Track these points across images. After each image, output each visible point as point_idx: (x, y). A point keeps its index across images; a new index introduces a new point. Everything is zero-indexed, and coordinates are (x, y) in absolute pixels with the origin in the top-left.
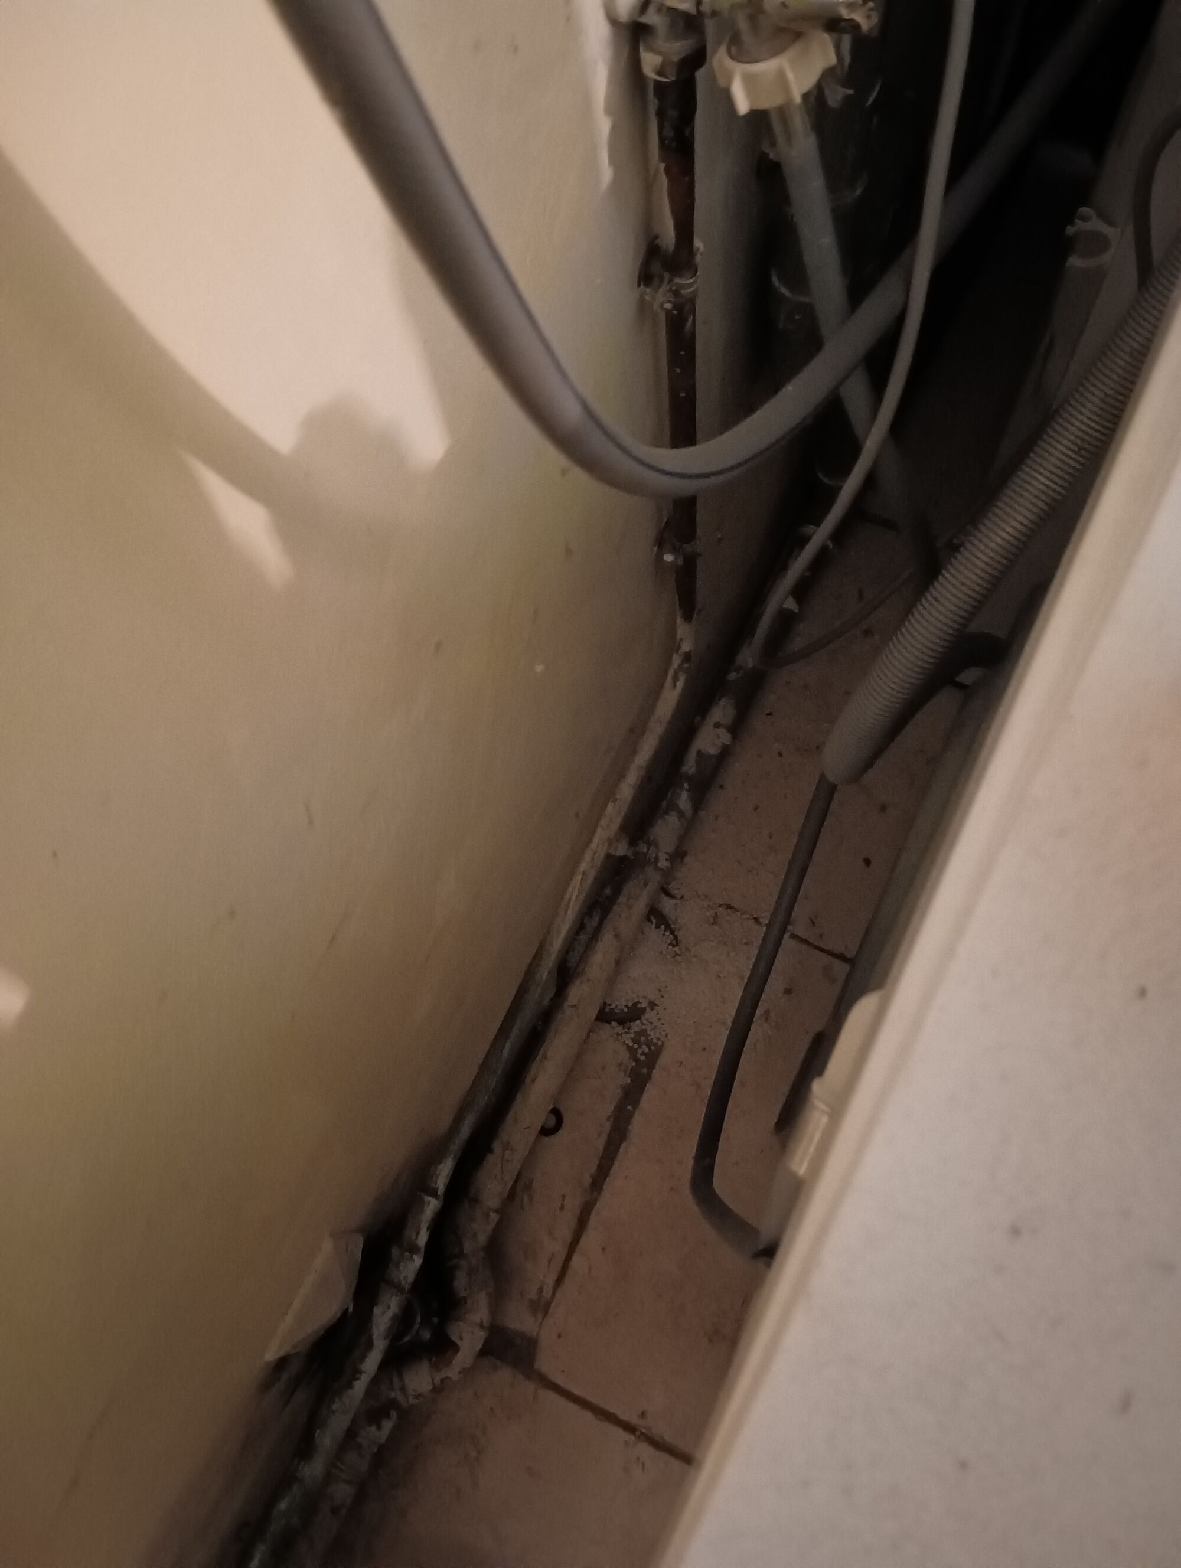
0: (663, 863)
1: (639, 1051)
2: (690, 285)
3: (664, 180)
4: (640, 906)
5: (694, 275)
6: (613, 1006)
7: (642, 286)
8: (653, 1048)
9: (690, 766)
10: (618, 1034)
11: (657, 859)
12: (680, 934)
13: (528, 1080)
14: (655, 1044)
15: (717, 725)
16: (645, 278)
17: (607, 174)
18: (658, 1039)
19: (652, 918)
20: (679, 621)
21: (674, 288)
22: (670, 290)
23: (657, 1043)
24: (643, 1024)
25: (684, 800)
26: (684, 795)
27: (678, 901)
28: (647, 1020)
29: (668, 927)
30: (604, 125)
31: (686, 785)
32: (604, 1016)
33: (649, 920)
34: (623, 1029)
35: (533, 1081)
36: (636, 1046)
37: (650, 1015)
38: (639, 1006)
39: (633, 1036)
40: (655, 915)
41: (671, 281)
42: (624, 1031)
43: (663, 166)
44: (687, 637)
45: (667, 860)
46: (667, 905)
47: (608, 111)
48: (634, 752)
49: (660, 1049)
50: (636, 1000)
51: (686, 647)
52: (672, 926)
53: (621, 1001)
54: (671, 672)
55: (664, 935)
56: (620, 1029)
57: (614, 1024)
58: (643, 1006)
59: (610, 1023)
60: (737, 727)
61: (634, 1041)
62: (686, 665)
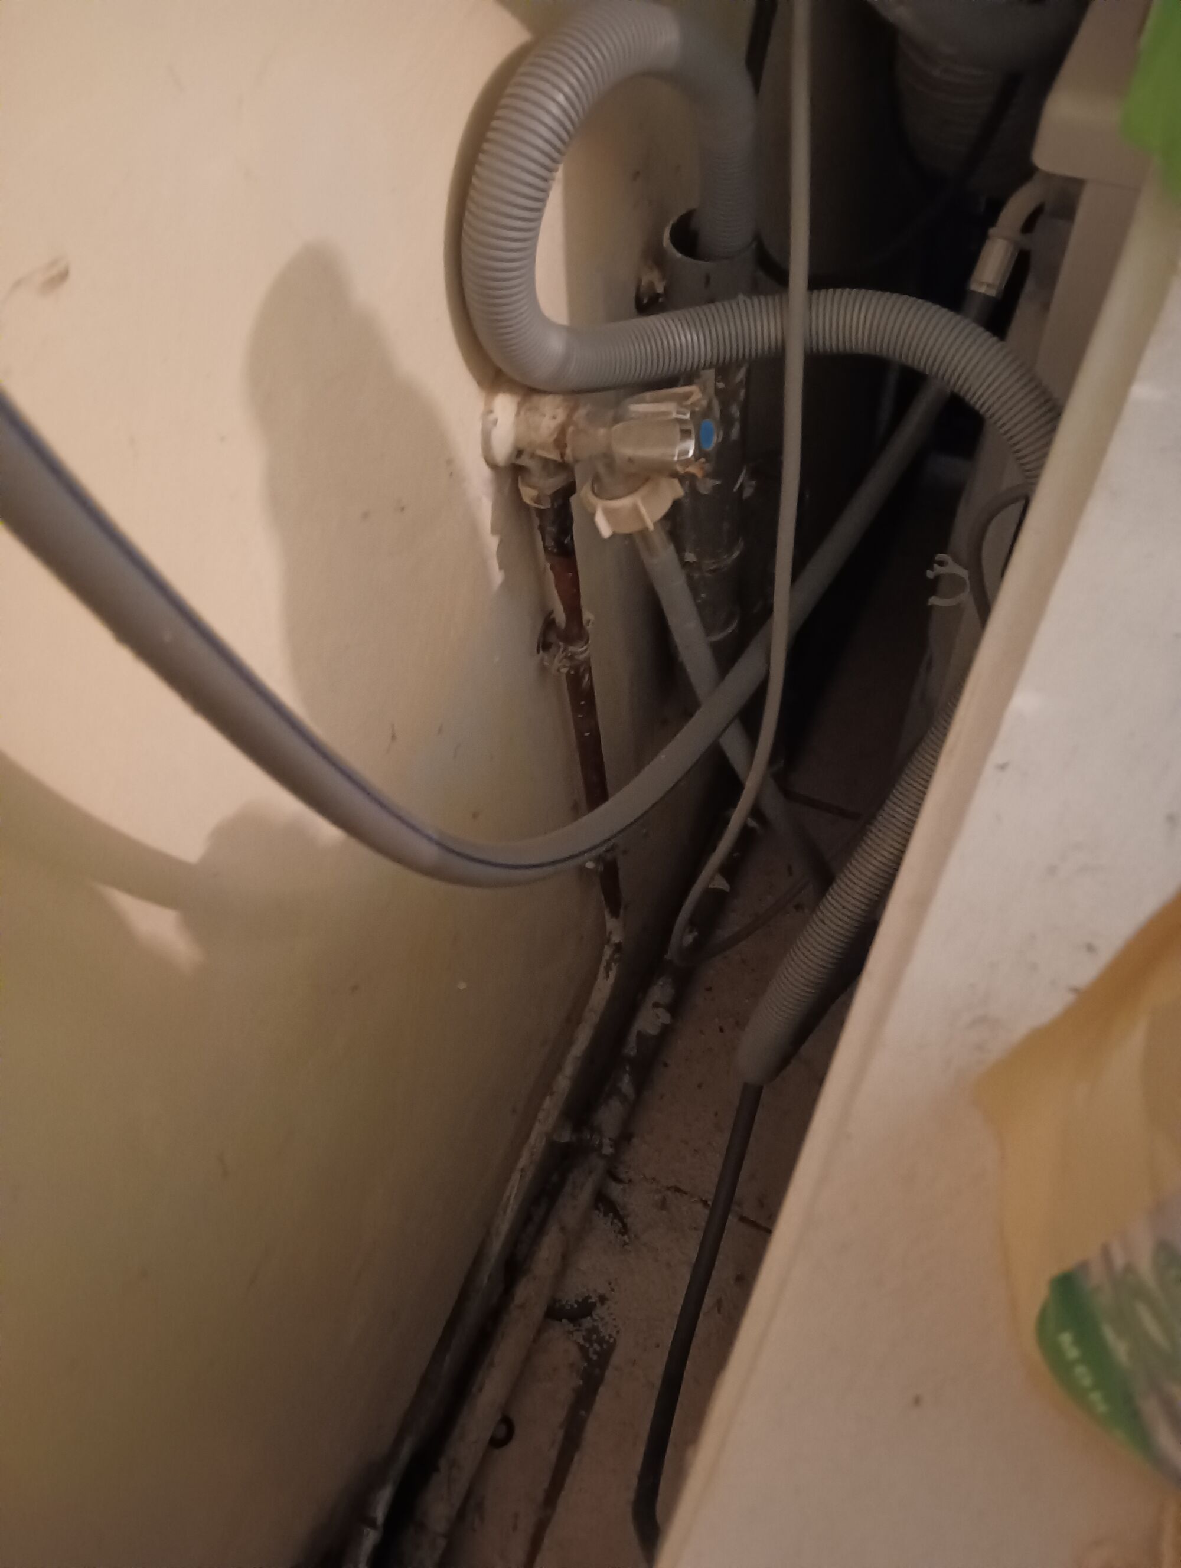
0: (608, 1150)
1: (591, 1350)
2: (582, 652)
3: (550, 576)
4: (586, 1195)
5: (587, 643)
6: (564, 1302)
7: (541, 652)
8: (605, 1346)
9: (631, 1048)
10: (571, 1333)
11: (601, 1145)
12: (629, 1221)
13: (474, 1389)
14: (608, 1342)
15: (656, 1005)
16: (544, 645)
17: (497, 576)
18: (610, 1336)
19: (600, 1205)
20: (607, 916)
21: (569, 655)
22: (566, 657)
23: (609, 1341)
24: (595, 1320)
25: (626, 1084)
26: (626, 1078)
27: (626, 1186)
28: (597, 1315)
29: (617, 1215)
30: (492, 543)
31: (628, 1068)
32: (554, 1312)
33: (597, 1208)
34: (574, 1326)
35: (480, 1390)
36: (587, 1345)
37: (600, 1311)
38: (590, 1301)
39: (584, 1333)
40: (603, 1202)
41: (565, 650)
42: (575, 1328)
43: (548, 565)
44: (616, 930)
45: (611, 1147)
46: (615, 1191)
47: (494, 530)
48: (570, 1043)
49: (612, 1347)
50: (587, 1295)
51: (616, 939)
52: (621, 1213)
53: (571, 1296)
54: (604, 964)
55: (612, 1223)
56: (571, 1327)
57: (564, 1321)
58: (593, 1300)
59: (561, 1320)
60: (676, 1007)
61: (585, 1339)
62: (617, 956)
